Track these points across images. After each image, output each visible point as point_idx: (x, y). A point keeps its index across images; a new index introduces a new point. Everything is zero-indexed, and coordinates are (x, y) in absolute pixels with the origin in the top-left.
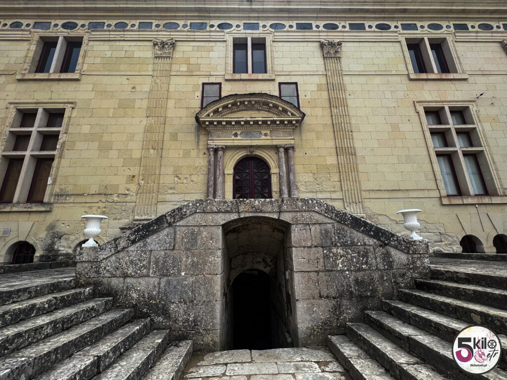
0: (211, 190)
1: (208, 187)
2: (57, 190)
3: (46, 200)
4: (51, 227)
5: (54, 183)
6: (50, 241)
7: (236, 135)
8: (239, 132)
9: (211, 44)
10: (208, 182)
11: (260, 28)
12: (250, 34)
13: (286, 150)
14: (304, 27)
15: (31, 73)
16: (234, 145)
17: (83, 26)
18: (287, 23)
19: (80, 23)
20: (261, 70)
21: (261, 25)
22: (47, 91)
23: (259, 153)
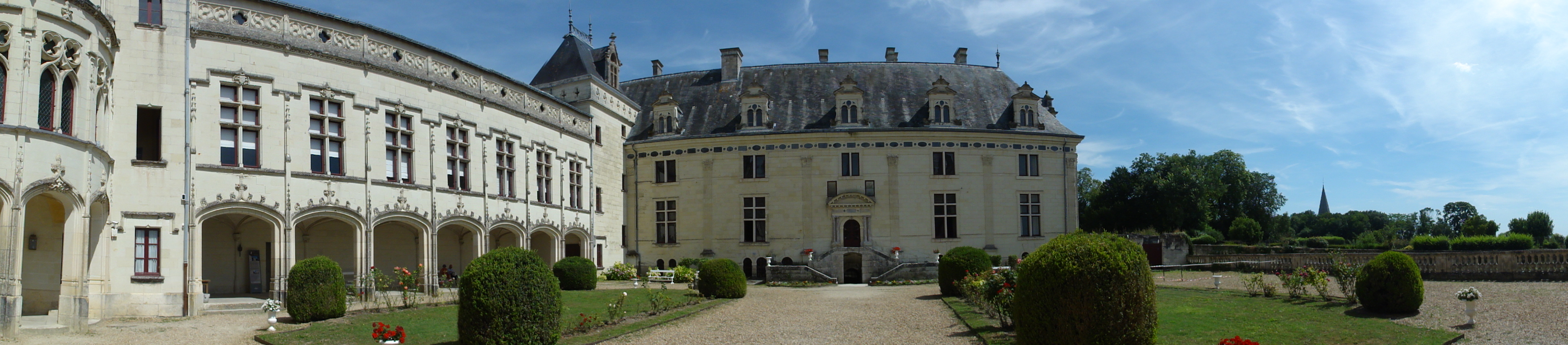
2: (770, 236)
3: (766, 241)
4: (771, 252)
5: (768, 234)
6: (772, 257)
7: (845, 211)
9: (830, 157)
10: (833, 233)
11: (856, 146)
12: (851, 151)
13: (867, 218)
14: (879, 145)
15: (745, 178)
16: (844, 216)
17: (763, 148)
18: (870, 142)
19: (761, 145)
20: (856, 173)
21: (857, 144)
22: (754, 188)
23: (854, 219)
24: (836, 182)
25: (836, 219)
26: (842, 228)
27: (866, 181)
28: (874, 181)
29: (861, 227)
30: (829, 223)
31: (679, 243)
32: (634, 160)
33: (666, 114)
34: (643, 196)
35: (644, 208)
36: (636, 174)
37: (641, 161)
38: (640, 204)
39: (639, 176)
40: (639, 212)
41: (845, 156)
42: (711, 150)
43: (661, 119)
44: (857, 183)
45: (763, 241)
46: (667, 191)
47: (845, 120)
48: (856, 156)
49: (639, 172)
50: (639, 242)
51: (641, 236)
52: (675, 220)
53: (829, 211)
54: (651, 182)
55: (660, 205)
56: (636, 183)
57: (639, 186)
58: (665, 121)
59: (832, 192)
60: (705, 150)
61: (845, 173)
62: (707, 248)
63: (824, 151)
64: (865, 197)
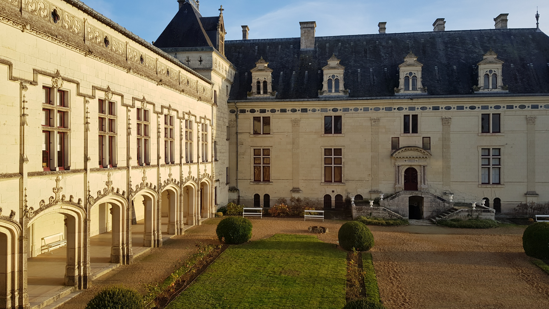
0: (397, 180)
1: (396, 179)
2: (345, 179)
3: (343, 182)
4: (346, 190)
5: (344, 177)
6: (347, 195)
7: (406, 161)
8: (407, 160)
9: (395, 118)
10: (396, 178)
11: (416, 109)
12: (411, 113)
13: (424, 167)
14: (436, 108)
15: (325, 133)
16: (405, 164)
17: (340, 110)
18: (428, 106)
19: (339, 108)
20: (415, 130)
21: (416, 108)
22: (333, 141)
23: (413, 167)
24: (399, 138)
25: (398, 167)
26: (403, 174)
27: (423, 137)
28: (430, 137)
29: (419, 174)
30: (393, 170)
31: (271, 182)
32: (236, 115)
33: (262, 79)
34: (242, 144)
35: (244, 154)
36: (237, 126)
37: (241, 116)
38: (240, 150)
39: (239, 128)
40: (238, 156)
41: (406, 117)
42: (299, 110)
43: (258, 82)
44: (416, 140)
45: (340, 181)
46: (262, 142)
47: (407, 88)
48: (415, 117)
49: (239, 125)
50: (238, 180)
51: (240, 176)
52: (269, 164)
53: (393, 161)
54: (250, 133)
55: (257, 152)
56: (237, 133)
57: (239, 136)
58: (262, 85)
59: (395, 146)
60: (294, 111)
61: (406, 130)
62: (296, 186)
63: (389, 113)
64: (423, 151)
